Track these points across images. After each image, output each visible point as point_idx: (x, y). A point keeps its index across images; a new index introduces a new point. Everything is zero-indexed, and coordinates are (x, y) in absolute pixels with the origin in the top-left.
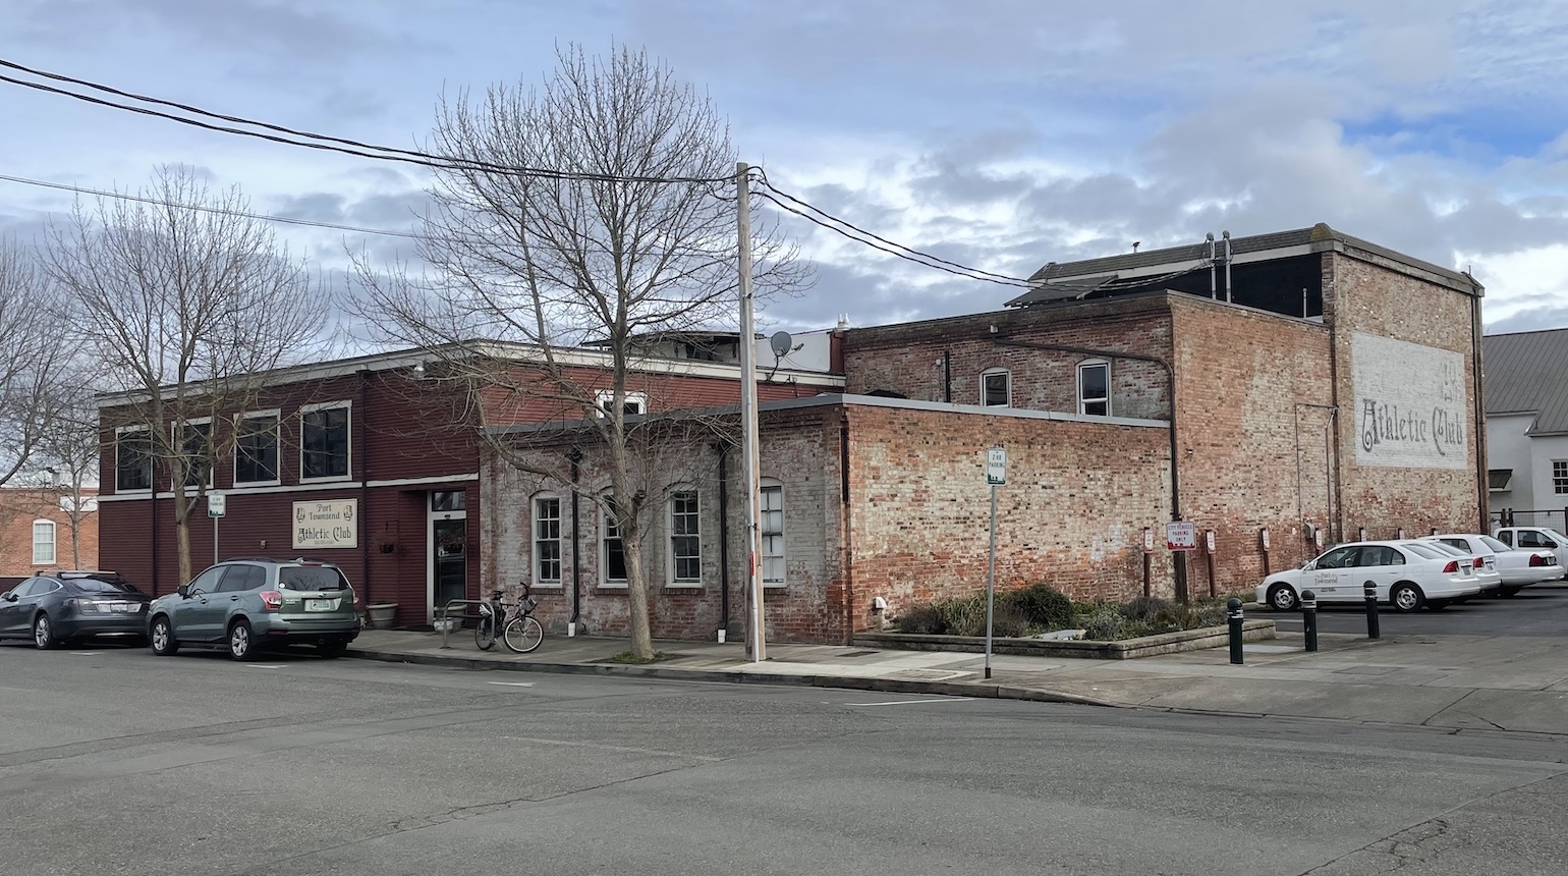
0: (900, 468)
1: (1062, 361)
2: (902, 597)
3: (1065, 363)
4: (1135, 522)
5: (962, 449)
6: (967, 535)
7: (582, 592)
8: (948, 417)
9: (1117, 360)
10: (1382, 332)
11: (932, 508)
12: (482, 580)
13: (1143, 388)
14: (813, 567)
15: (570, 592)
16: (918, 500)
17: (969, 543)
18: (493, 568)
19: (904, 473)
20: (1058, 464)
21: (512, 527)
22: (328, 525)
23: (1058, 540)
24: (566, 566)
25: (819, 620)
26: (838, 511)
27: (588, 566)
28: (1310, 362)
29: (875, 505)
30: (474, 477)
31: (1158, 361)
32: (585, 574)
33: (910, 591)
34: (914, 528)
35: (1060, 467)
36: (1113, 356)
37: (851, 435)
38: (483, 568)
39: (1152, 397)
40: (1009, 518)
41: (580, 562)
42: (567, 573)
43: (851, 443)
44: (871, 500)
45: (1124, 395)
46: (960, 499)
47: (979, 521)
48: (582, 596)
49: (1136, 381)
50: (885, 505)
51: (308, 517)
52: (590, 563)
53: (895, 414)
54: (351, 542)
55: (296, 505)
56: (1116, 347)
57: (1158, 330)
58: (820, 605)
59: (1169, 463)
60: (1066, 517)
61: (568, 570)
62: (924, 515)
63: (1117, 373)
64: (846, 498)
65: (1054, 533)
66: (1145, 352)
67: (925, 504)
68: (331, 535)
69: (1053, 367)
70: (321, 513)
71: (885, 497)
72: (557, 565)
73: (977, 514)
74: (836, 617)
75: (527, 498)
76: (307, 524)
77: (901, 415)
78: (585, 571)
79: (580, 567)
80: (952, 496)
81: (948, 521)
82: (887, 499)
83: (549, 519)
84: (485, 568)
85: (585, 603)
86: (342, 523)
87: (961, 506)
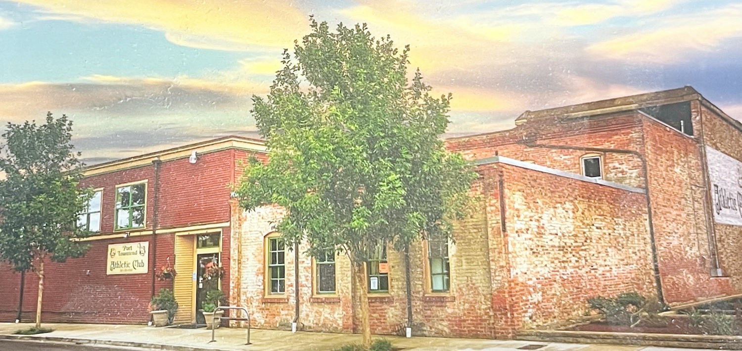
0: (530, 210)
1: (570, 155)
2: (537, 303)
3: (572, 156)
4: (638, 253)
5: (558, 200)
6: (565, 259)
7: (301, 301)
8: (551, 177)
9: (607, 153)
10: (717, 148)
11: (547, 239)
12: (231, 293)
13: (625, 170)
14: (479, 281)
15: (293, 301)
16: (540, 234)
17: (566, 265)
18: (238, 286)
19: (532, 214)
20: (602, 213)
21: (251, 257)
22: (130, 259)
23: (606, 263)
24: (289, 283)
25: (485, 320)
26: (499, 239)
27: (306, 283)
28: (694, 161)
29: (519, 236)
30: (227, 224)
31: (636, 153)
32: (303, 288)
33: (540, 299)
34: (539, 253)
35: (603, 215)
36: (605, 151)
37: (505, 185)
38: (232, 285)
39: (632, 175)
40: (583, 248)
41: (300, 280)
42: (290, 288)
43: (506, 191)
44: (517, 232)
45: (613, 175)
46: (560, 234)
47: (570, 249)
48: (301, 304)
49: (620, 166)
50: (524, 236)
51: (117, 254)
52: (307, 280)
53: (525, 172)
54: (144, 270)
55: (110, 247)
56: (606, 146)
57: (634, 134)
58: (486, 309)
59: (648, 215)
60: (608, 248)
61: (291, 285)
62: (543, 244)
63: (607, 161)
64: (504, 230)
65: (604, 259)
66: (626, 148)
67: (544, 236)
68: (131, 266)
69: (565, 159)
70: (126, 251)
71: (523, 230)
72: (282, 283)
73: (568, 244)
74: (501, 318)
75: (262, 238)
76: (117, 259)
77: (529, 173)
78: (302, 286)
79: (300, 283)
80: (554, 232)
81: (555, 249)
82: (525, 232)
83: (277, 251)
84: (233, 285)
85: (304, 308)
86: (139, 258)
87: (560, 238)
